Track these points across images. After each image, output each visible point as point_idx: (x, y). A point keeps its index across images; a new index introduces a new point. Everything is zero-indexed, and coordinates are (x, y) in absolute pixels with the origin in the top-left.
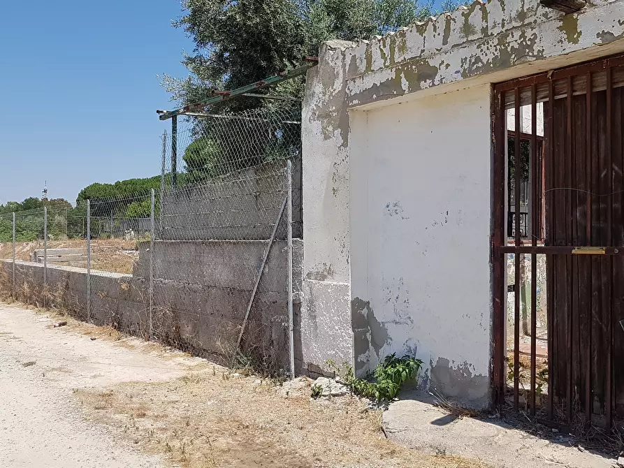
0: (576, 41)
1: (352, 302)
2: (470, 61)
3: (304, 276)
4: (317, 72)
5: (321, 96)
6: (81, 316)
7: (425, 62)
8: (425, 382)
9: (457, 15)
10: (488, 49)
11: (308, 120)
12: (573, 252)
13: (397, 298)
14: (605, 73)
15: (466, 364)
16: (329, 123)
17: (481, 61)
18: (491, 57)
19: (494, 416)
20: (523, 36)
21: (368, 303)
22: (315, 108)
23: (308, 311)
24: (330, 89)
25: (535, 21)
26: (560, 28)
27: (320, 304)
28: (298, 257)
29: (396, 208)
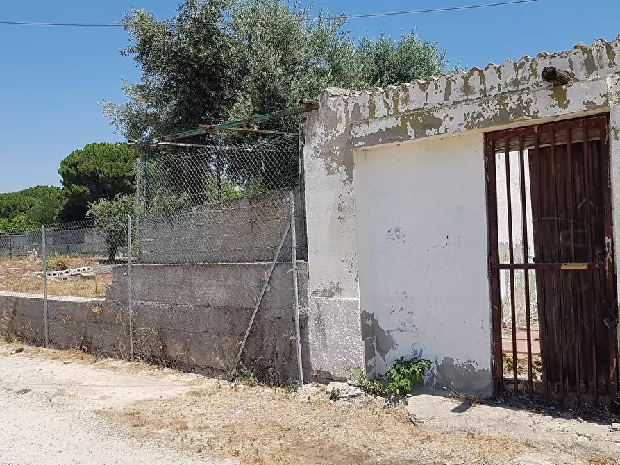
0: (565, 107)
1: (361, 315)
2: (473, 116)
3: (310, 293)
4: (319, 116)
5: (323, 136)
6: (37, 341)
7: (429, 114)
8: (431, 379)
9: (458, 78)
10: (488, 107)
11: (310, 157)
12: (562, 267)
13: (402, 309)
14: (581, 129)
15: (469, 361)
16: (333, 161)
17: (483, 117)
18: (492, 114)
19: (500, 402)
20: (520, 99)
21: (373, 314)
22: (317, 147)
23: (316, 324)
24: (333, 130)
25: (528, 88)
26: (552, 96)
27: (328, 319)
28: (304, 277)
29: (398, 233)
